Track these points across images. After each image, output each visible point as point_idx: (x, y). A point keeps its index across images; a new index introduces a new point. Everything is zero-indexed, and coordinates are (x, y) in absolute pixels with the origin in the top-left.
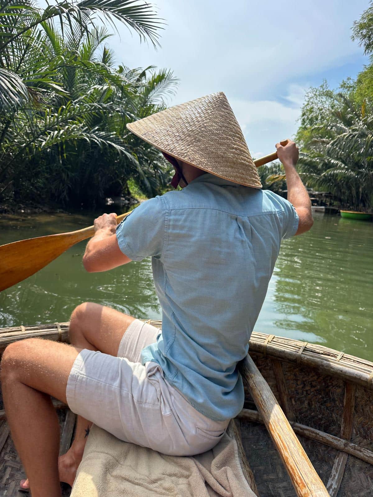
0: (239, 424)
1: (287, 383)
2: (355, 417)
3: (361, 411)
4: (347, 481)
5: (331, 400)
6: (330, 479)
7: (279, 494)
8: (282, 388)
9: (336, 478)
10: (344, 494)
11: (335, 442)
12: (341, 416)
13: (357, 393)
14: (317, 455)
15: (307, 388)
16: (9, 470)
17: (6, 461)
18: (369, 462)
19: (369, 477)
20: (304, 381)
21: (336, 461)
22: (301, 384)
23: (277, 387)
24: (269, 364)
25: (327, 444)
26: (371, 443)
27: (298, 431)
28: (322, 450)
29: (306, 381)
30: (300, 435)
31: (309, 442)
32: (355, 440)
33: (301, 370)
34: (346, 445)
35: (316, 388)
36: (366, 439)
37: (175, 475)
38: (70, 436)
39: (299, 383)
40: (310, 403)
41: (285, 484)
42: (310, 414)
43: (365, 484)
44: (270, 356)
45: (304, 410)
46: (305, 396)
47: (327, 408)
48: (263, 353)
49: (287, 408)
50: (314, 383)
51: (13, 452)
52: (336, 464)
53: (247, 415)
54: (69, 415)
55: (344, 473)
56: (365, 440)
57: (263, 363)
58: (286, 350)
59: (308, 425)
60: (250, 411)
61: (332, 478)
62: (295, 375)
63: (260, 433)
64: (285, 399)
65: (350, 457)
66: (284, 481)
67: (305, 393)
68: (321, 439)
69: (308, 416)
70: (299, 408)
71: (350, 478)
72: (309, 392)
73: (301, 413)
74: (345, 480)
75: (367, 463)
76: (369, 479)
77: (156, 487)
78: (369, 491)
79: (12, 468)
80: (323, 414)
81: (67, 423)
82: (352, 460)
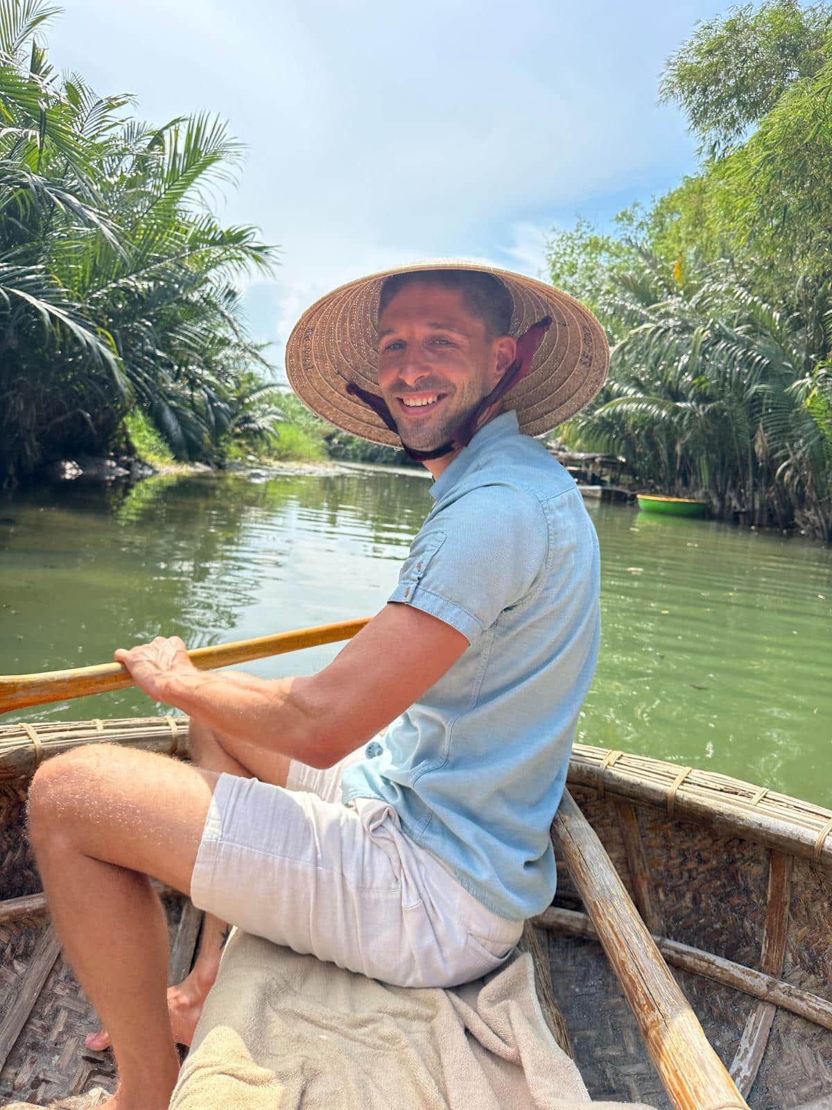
0: (546, 940)
1: (648, 855)
2: (792, 926)
3: (804, 913)
4: (773, 1063)
5: (741, 890)
6: (737, 1058)
7: (628, 1087)
8: (638, 865)
9: (750, 1055)
10: (765, 1090)
11: (748, 980)
12: (761, 925)
13: (794, 874)
14: (710, 1009)
15: (692, 865)
16: (63, 1015)
17: (57, 997)
18: (819, 1022)
19: (818, 1053)
20: (683, 850)
21: (751, 1020)
22: (677, 857)
23: (627, 863)
24: (611, 814)
25: (733, 984)
26: (825, 983)
27: (670, 957)
28: (721, 998)
29: (688, 849)
30: (675, 965)
31: (694, 981)
32: (792, 978)
33: (679, 826)
34: (770, 986)
35: (709, 866)
36: (815, 973)
37: (404, 1015)
38: (189, 953)
39: (673, 853)
40: (698, 896)
41: (640, 1067)
42: (697, 921)
43: (811, 1070)
44: (611, 794)
45: (685, 912)
46: (687, 883)
47: (733, 909)
48: (596, 788)
49: (648, 908)
50: (705, 855)
51: (72, 980)
52: (750, 1028)
53: (562, 921)
54: (188, 911)
55: (767, 1045)
56: (812, 976)
57: (598, 812)
58: (644, 781)
59: (691, 945)
60: (569, 913)
61: (740, 1056)
62: (665, 837)
63: (591, 961)
64: (644, 888)
65: (780, 1012)
66: (638, 1061)
67: (686, 875)
68: (719, 975)
69: (692, 925)
70: (672, 909)
71: (780, 1056)
72: (694, 874)
73: (676, 920)
74: (768, 1062)
75: (816, 1024)
76: (820, 1059)
77: (364, 1034)
78: (818, 1084)
79: (70, 1011)
80: (725, 922)
81: (184, 927)
82: (784, 1018)
